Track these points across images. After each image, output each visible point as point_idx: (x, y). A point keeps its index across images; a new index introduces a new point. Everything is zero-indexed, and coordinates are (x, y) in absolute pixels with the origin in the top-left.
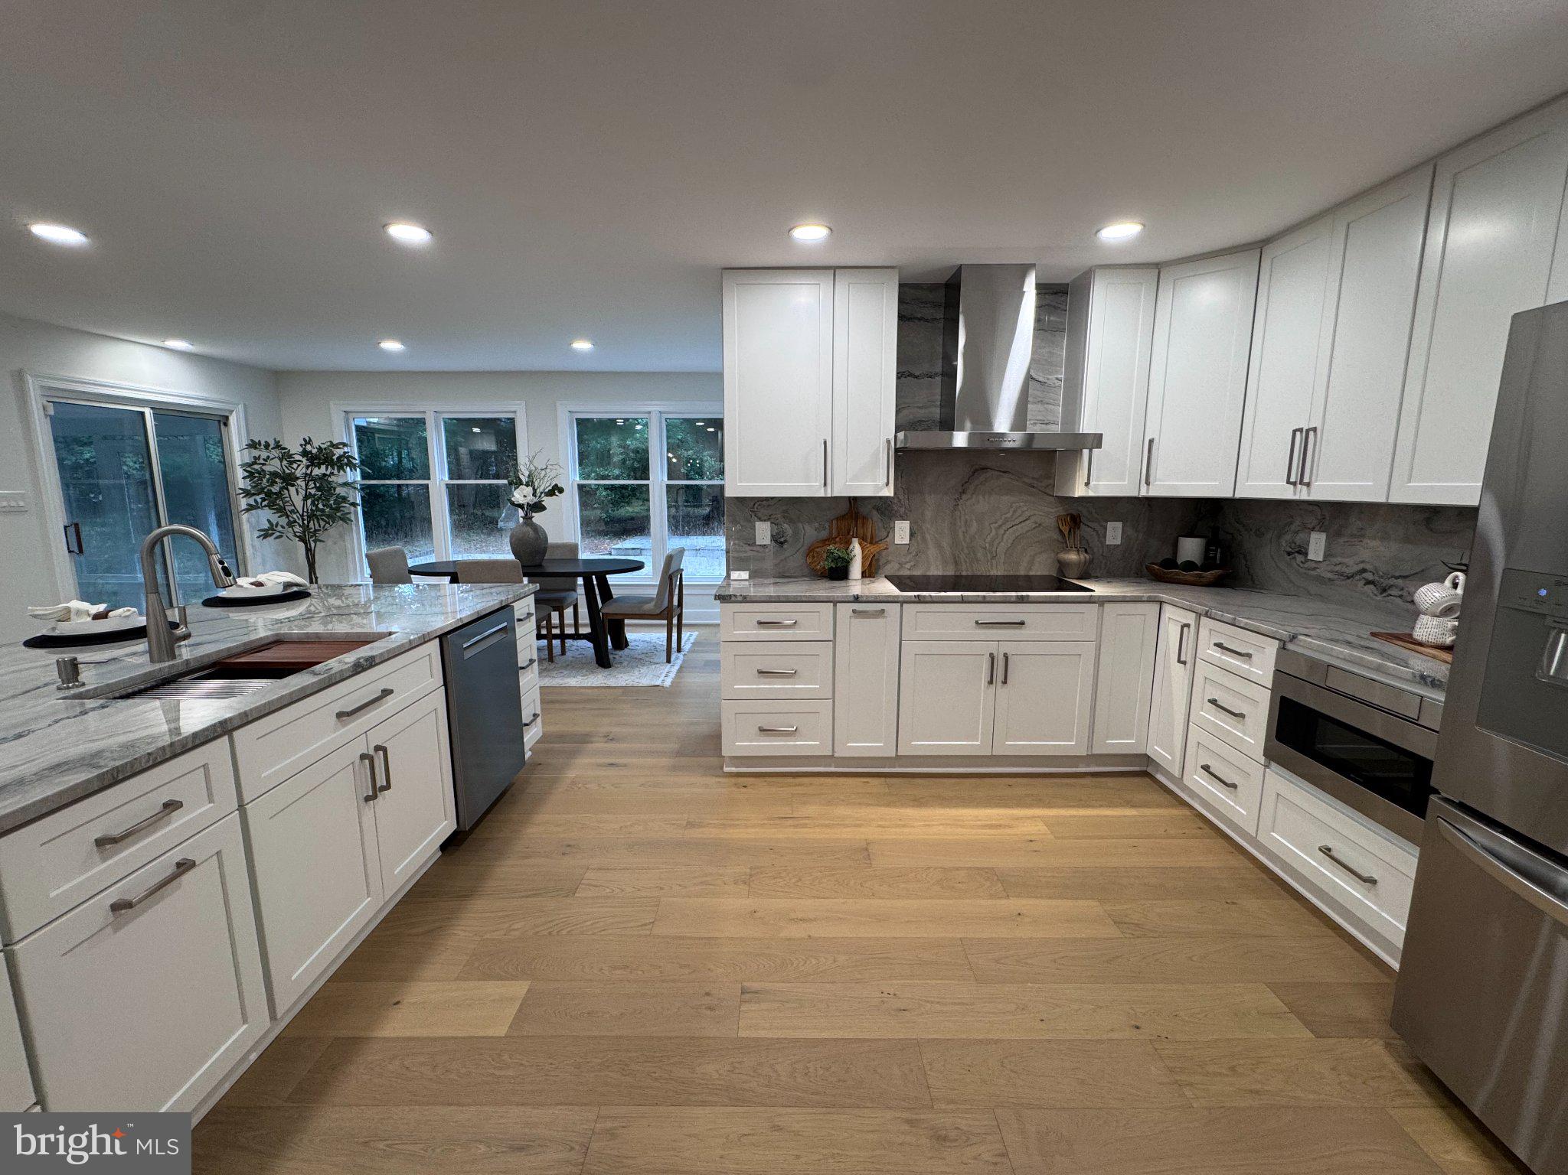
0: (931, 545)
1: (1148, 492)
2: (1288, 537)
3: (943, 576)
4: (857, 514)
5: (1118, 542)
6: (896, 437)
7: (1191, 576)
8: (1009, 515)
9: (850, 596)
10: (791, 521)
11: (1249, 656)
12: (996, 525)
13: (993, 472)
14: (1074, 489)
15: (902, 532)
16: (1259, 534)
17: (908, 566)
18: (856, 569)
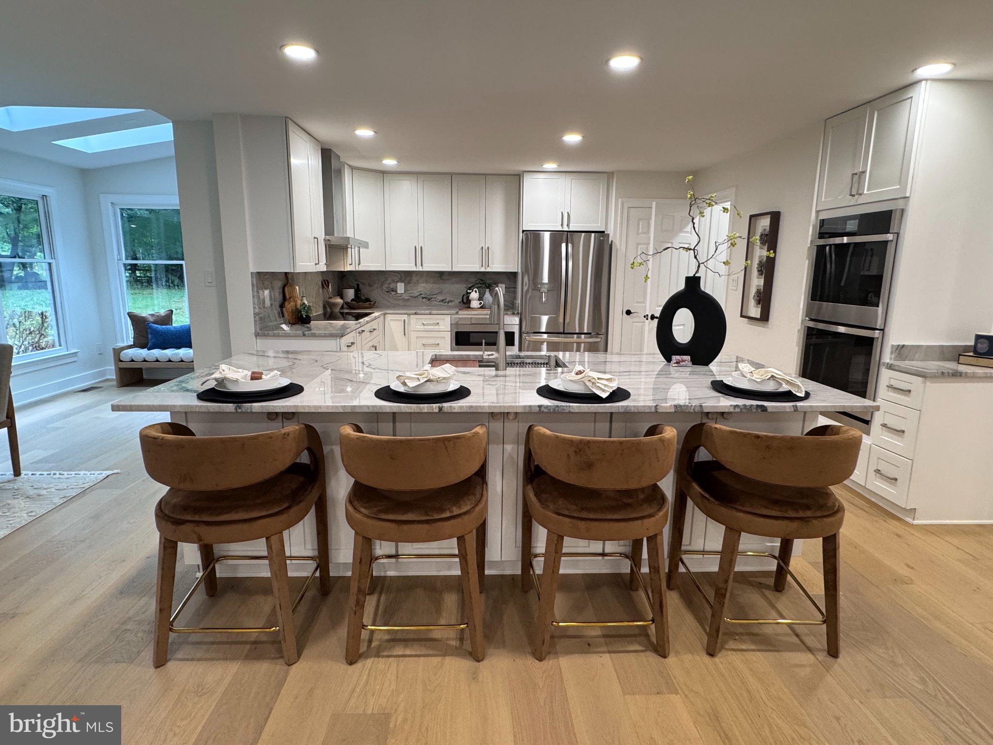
1: (359, 268)
2: (386, 285)
11: (438, 323)
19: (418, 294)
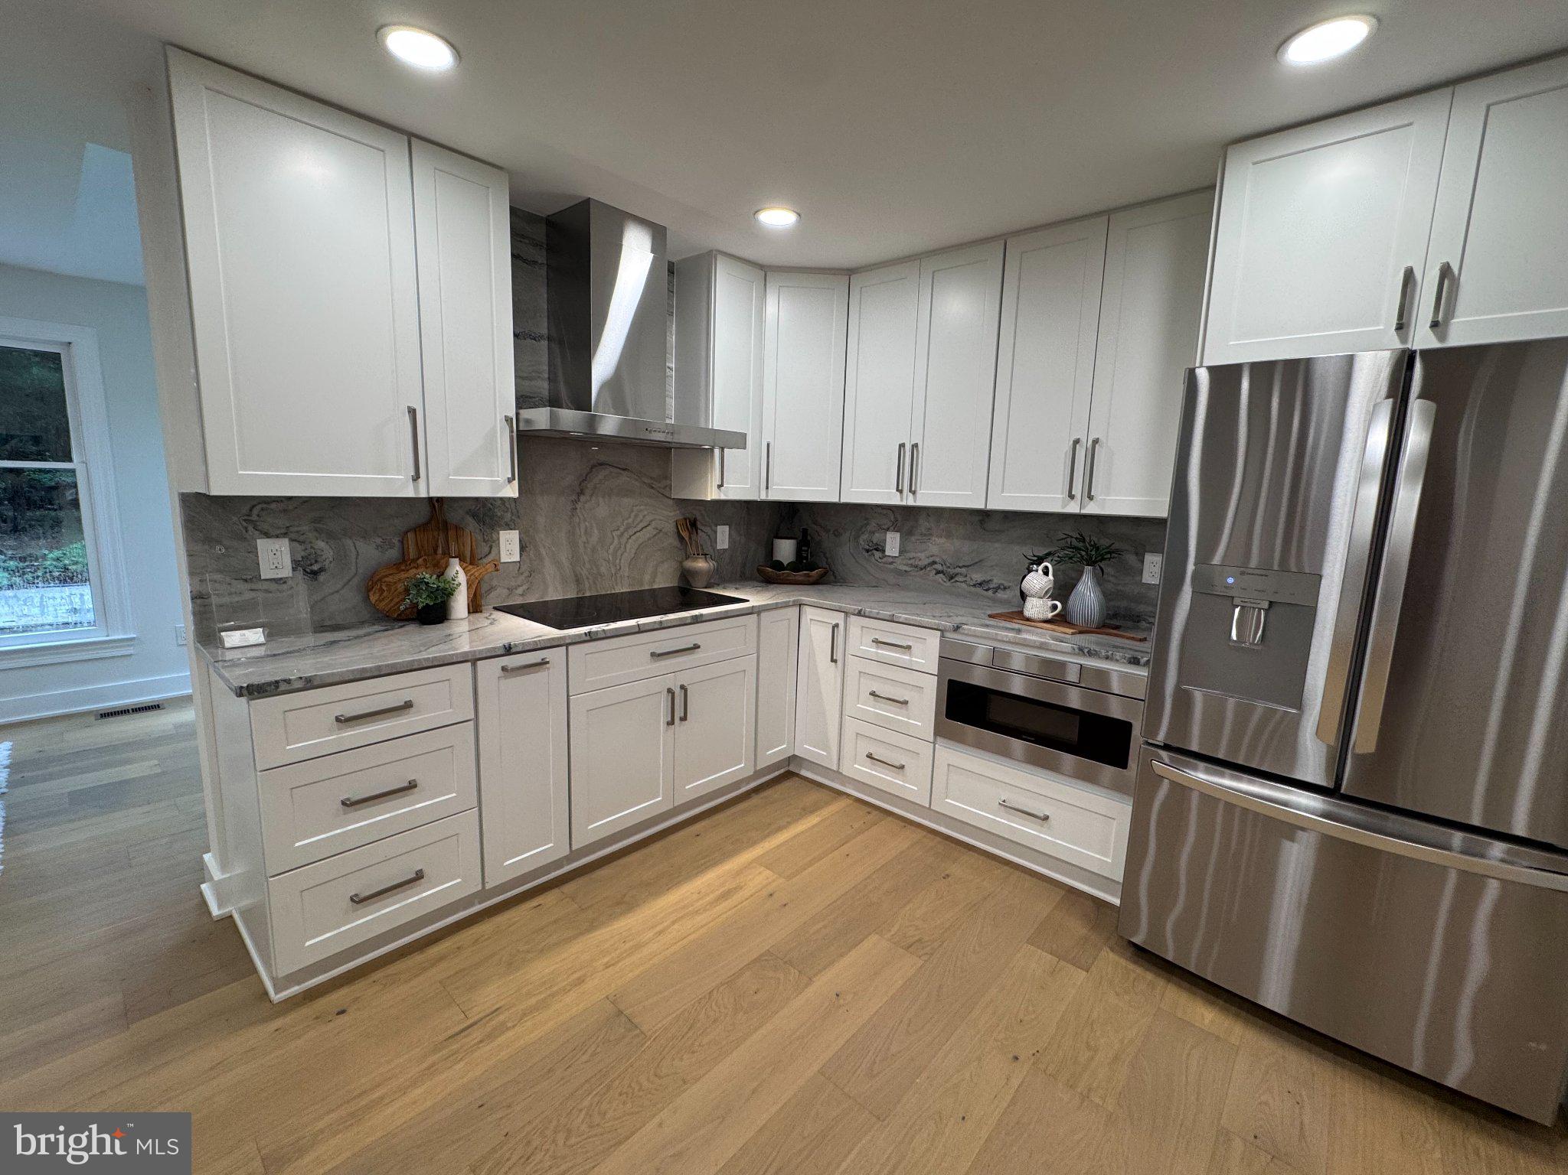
0: (547, 562)
1: (767, 496)
2: (865, 536)
3: (564, 599)
4: (445, 523)
5: (726, 546)
6: (517, 414)
7: (801, 575)
8: (630, 520)
9: (499, 648)
10: (330, 536)
11: (909, 647)
12: (618, 533)
13: (612, 469)
14: (706, 489)
15: (509, 545)
16: (837, 534)
17: (520, 591)
18: (460, 603)
19: (926, 562)
